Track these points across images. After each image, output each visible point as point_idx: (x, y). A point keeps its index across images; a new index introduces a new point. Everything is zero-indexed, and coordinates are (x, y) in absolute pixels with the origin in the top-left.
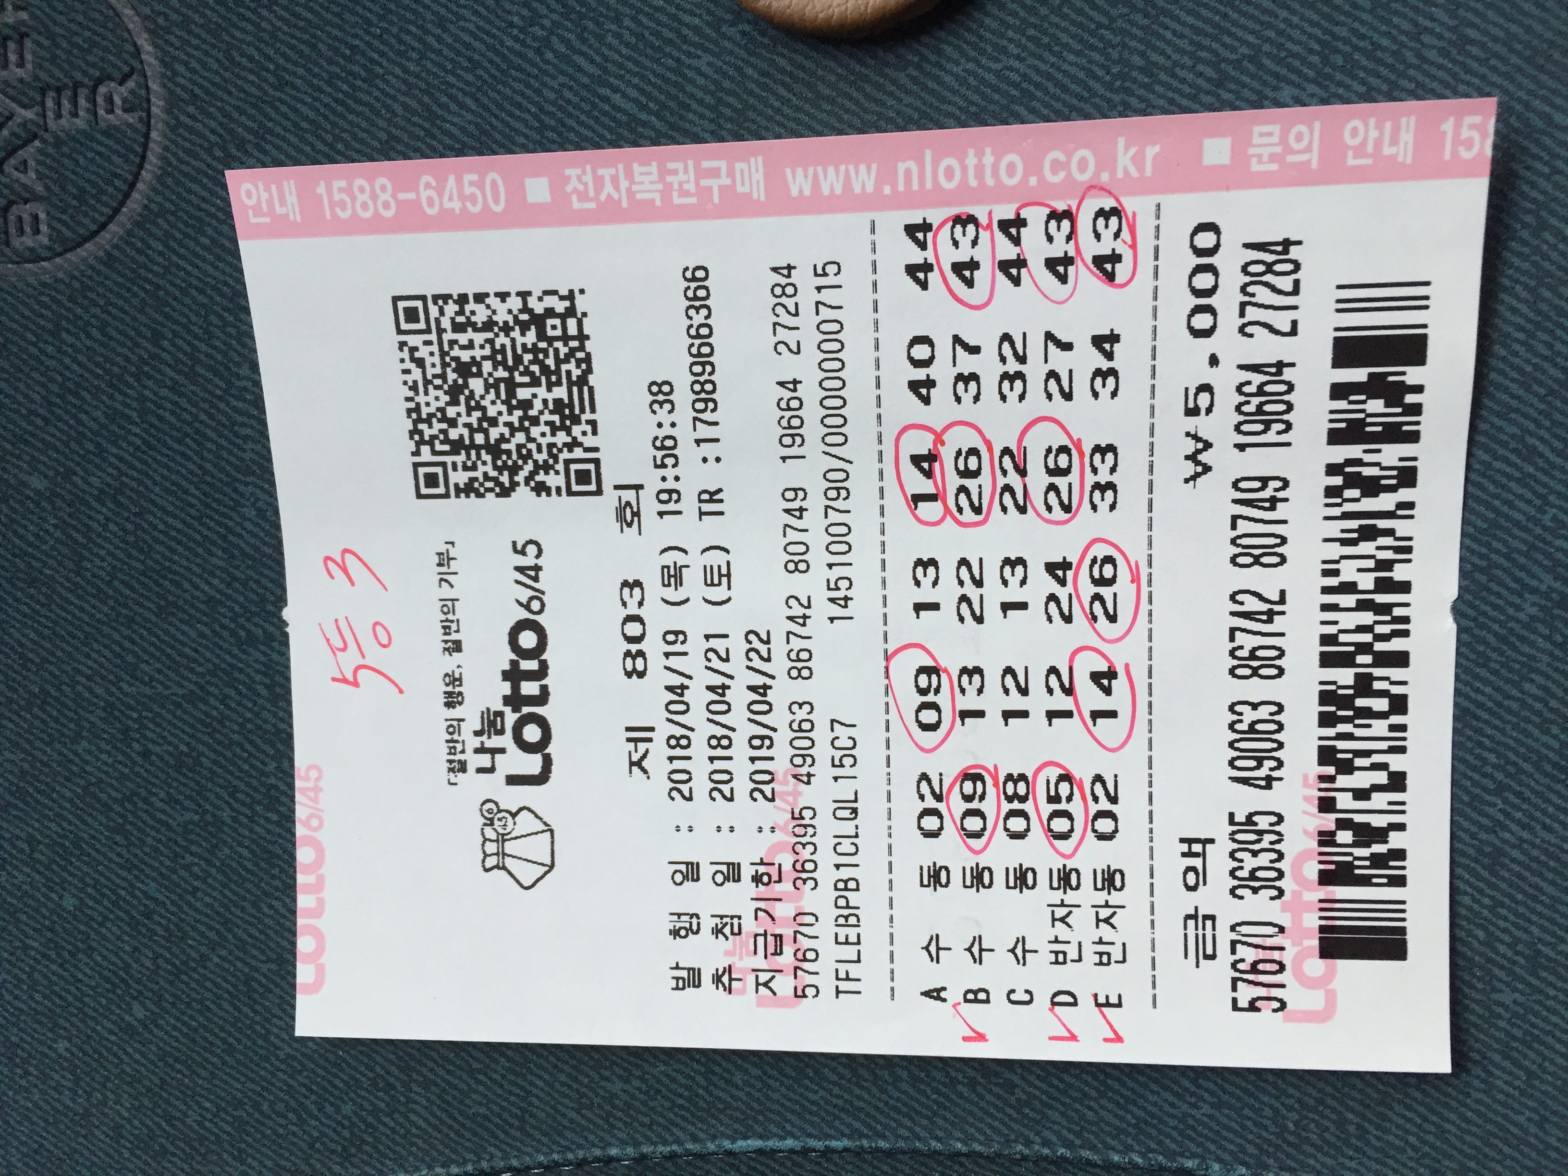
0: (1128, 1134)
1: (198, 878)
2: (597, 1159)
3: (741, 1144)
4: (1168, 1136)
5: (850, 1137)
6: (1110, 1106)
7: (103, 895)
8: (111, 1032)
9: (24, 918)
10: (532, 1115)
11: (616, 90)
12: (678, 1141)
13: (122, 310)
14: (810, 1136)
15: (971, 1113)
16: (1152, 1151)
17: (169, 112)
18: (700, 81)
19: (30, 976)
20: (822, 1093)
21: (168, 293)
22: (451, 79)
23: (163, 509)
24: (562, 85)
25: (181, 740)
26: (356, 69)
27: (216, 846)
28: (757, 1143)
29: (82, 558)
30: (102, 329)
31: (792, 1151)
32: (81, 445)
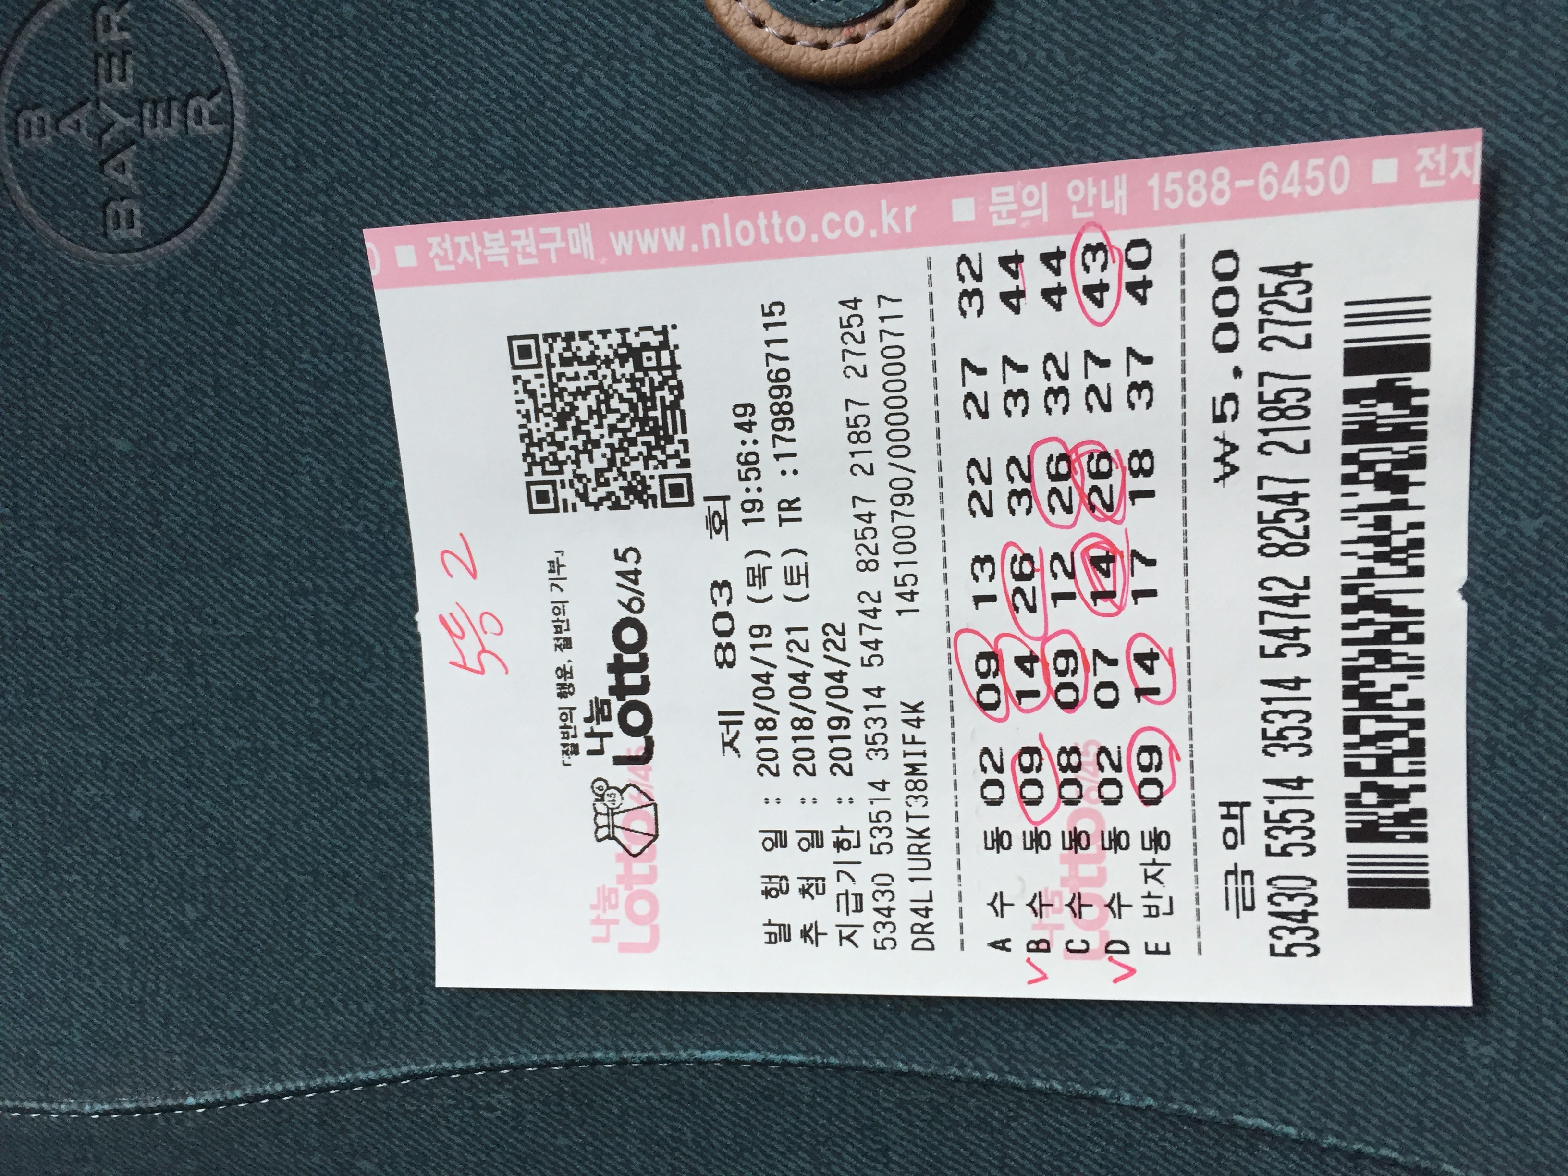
0: (1052, 1064)
1: (247, 797)
2: (583, 1061)
3: (710, 1054)
4: (1085, 1067)
5: (805, 1053)
6: (1037, 1038)
7: (165, 809)
8: (165, 929)
9: (94, 826)
10: (530, 1021)
11: (636, 122)
12: (656, 1050)
13: (201, 297)
14: (770, 1050)
15: (914, 1038)
16: (1071, 1079)
17: (250, 126)
18: (710, 117)
19: (98, 877)
20: (782, 1013)
21: (242, 284)
22: (494, 106)
23: (231, 473)
24: (590, 115)
25: (238, 675)
26: (413, 95)
27: (264, 771)
28: (725, 1054)
29: (160, 513)
30: (184, 314)
31: (754, 1063)
32: (163, 414)
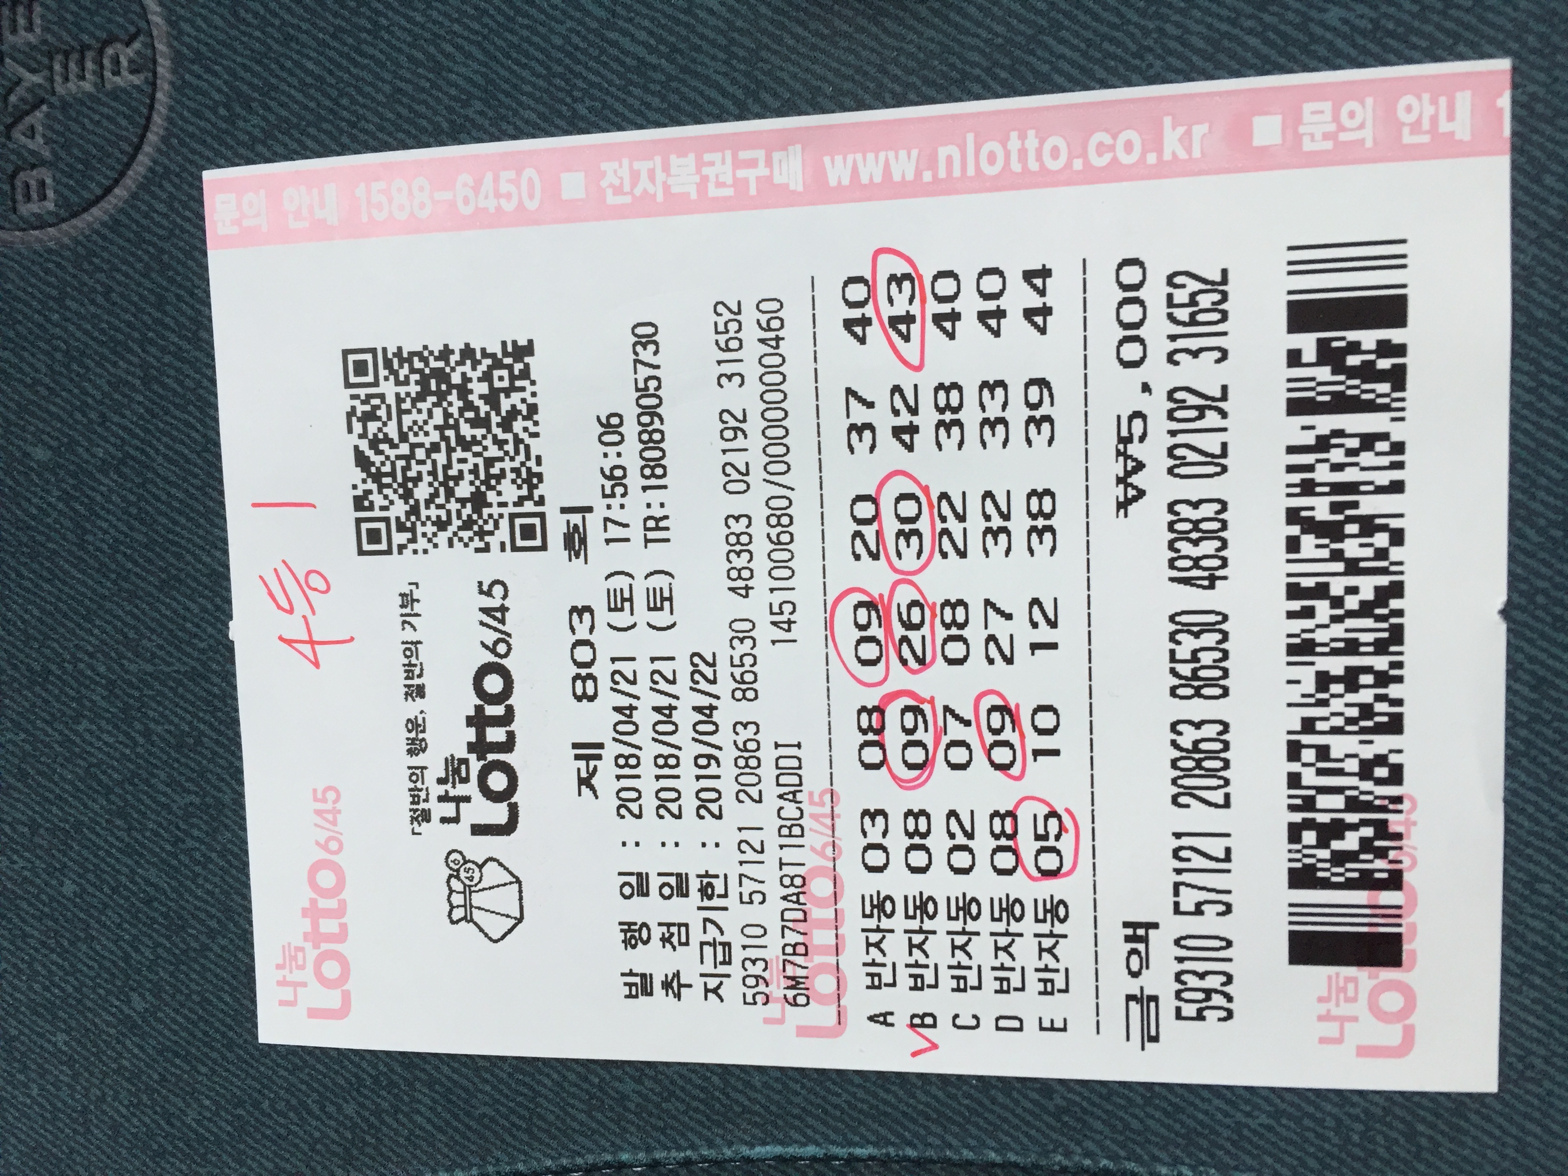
0: (1177, 1146)
1: (199, 863)
2: (608, 1165)
3: (759, 1151)
4: (1221, 1148)
5: (875, 1145)
6: (1158, 1115)
7: (103, 881)
8: (108, 1024)
9: (24, 905)
10: (540, 1117)
12: (693, 1147)
13: (126, 275)
14: (833, 1143)
15: (1005, 1120)
16: (1203, 1164)
17: (174, 71)
19: (30, 966)
20: (845, 1096)
21: (172, 257)
22: (456, 27)
23: (165, 479)
24: (571, 30)
25: (182, 719)
26: (363, 22)
27: (216, 830)
28: (778, 1150)
29: (86, 531)
30: (106, 295)
31: (814, 1159)
32: (84, 415)
